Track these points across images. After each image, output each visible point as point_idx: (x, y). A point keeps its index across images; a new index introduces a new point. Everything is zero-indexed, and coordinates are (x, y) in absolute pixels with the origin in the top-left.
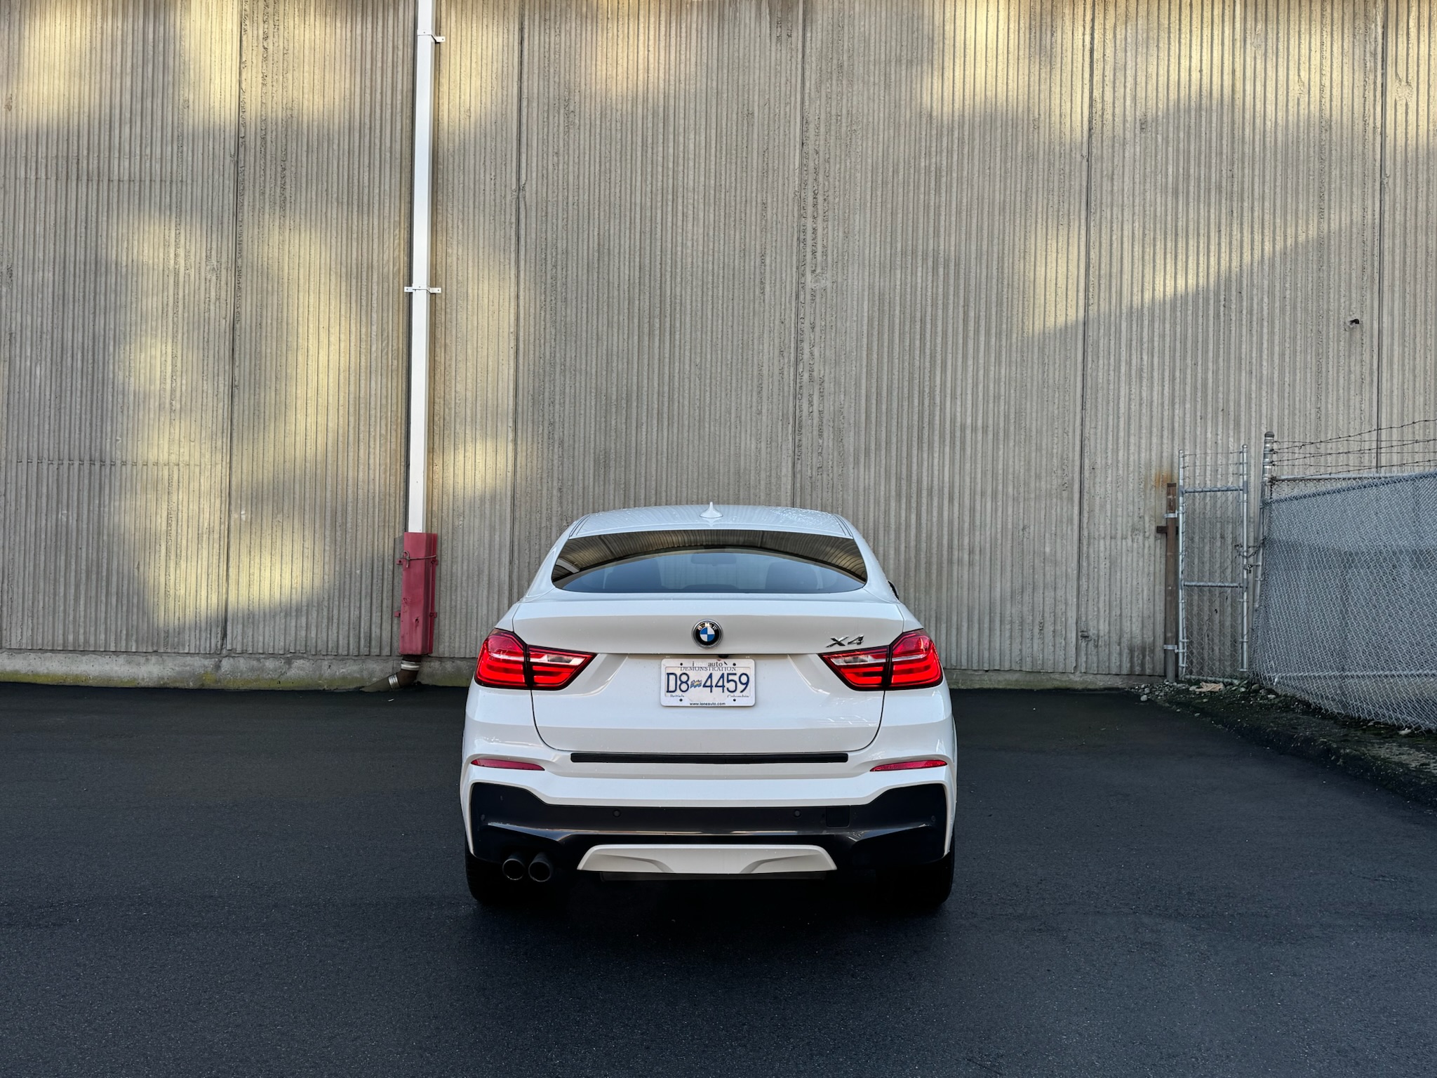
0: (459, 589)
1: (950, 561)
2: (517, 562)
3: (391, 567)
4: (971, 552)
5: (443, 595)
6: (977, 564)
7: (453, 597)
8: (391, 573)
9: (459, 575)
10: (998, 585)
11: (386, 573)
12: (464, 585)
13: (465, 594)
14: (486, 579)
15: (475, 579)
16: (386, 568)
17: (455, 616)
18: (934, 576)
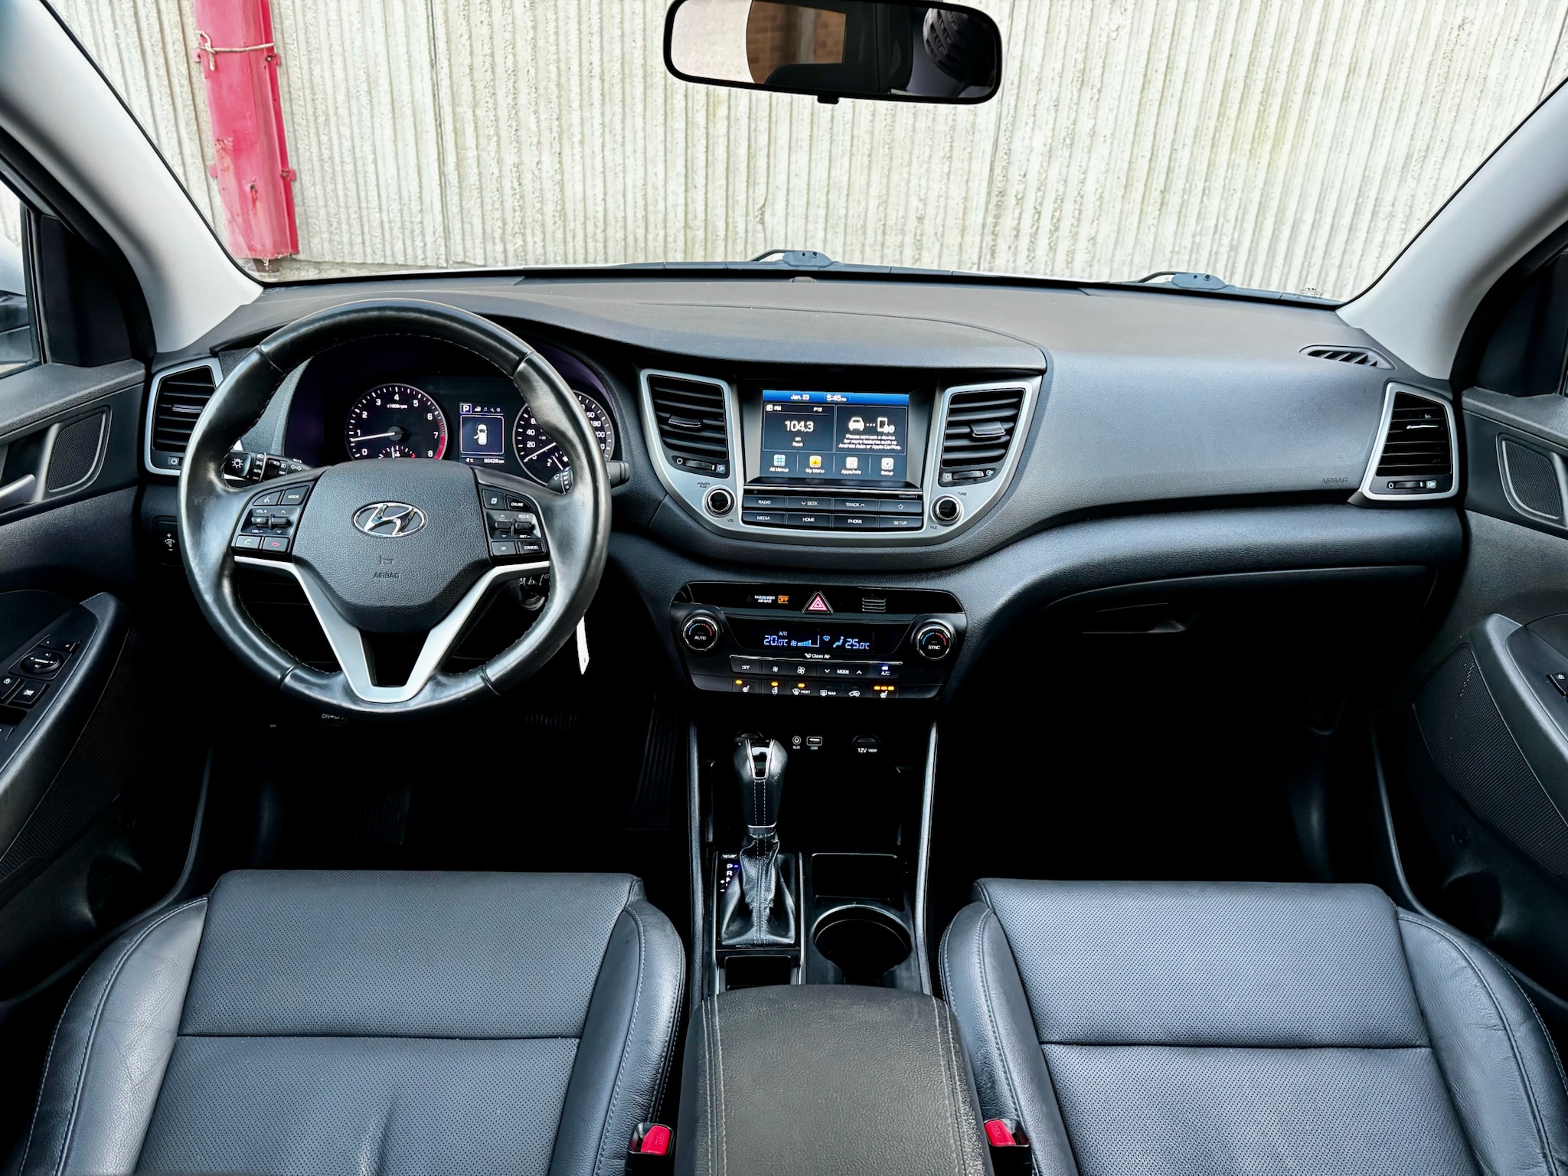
0: (333, 119)
1: (1308, 90)
2: (446, 64)
3: (184, 69)
4: (1352, 70)
5: (301, 132)
6: (1358, 98)
7: (324, 139)
8: (185, 82)
9: (329, 89)
10: (1387, 141)
11: (175, 81)
12: (343, 111)
13: (345, 131)
14: (386, 99)
15: (364, 100)
16: (173, 70)
17: (333, 179)
18: (1272, 121)
